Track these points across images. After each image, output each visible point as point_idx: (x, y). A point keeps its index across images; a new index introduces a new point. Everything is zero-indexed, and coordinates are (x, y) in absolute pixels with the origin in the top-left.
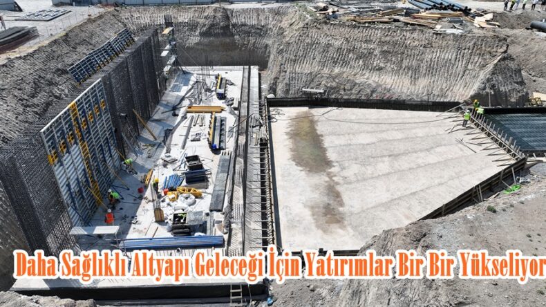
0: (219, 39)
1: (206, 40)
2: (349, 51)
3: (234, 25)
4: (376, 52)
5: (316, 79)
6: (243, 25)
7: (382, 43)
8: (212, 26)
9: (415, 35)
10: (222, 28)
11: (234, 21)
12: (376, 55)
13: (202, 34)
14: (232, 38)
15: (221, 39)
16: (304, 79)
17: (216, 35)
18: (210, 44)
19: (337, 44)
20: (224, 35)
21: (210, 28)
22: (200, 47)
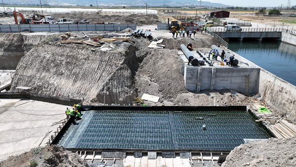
0: (14, 53)
1: (6, 54)
2: (52, 61)
3: (25, 45)
4: (64, 63)
5: (33, 80)
6: (30, 45)
7: (68, 56)
8: (10, 45)
9: (83, 52)
10: (16, 46)
11: (26, 42)
12: (63, 65)
13: (5, 50)
14: (22, 53)
15: (15, 53)
16: (26, 80)
17: (12, 51)
18: (9, 56)
19: (48, 56)
20: (17, 50)
21: (9, 46)
22: (4, 58)
